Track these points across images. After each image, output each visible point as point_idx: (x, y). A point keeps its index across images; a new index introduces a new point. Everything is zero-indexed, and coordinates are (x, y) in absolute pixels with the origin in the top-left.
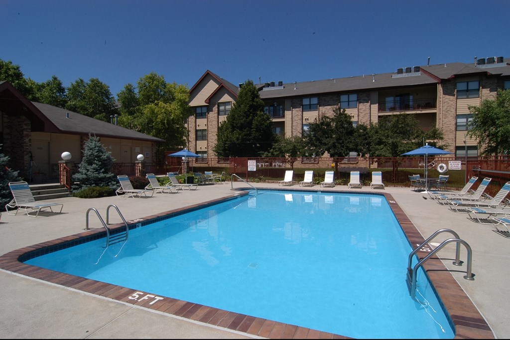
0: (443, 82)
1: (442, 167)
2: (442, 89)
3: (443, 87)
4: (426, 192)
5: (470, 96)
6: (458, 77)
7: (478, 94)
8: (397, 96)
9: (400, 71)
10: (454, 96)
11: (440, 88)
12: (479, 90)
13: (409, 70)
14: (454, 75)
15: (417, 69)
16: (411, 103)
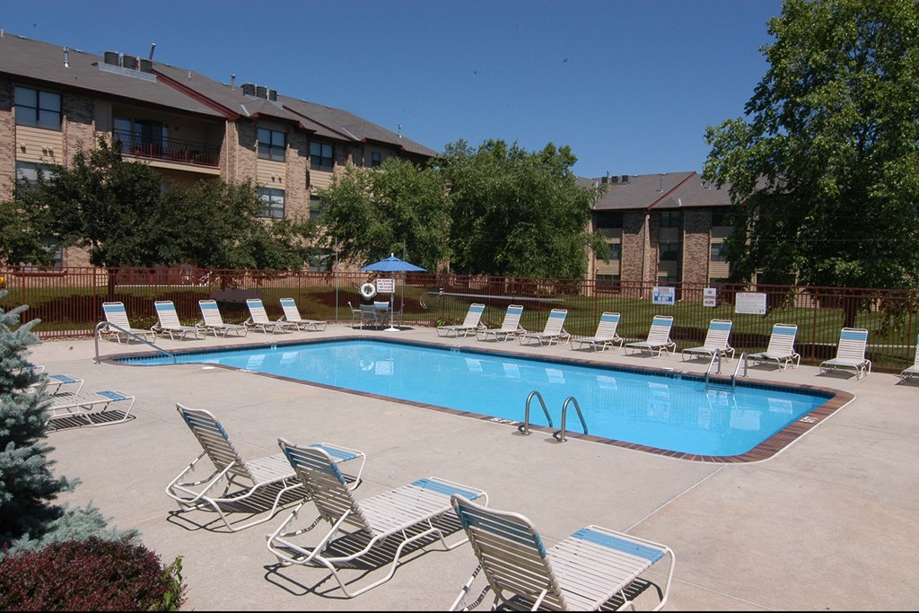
0: (241, 120)
1: (368, 290)
2: (236, 133)
3: (238, 130)
4: (392, 329)
5: (274, 157)
6: (263, 119)
7: (284, 154)
8: (137, 121)
9: (110, 58)
10: (254, 150)
11: (231, 130)
12: (285, 149)
13: (130, 63)
14: (259, 114)
15: (147, 66)
16: (165, 145)
